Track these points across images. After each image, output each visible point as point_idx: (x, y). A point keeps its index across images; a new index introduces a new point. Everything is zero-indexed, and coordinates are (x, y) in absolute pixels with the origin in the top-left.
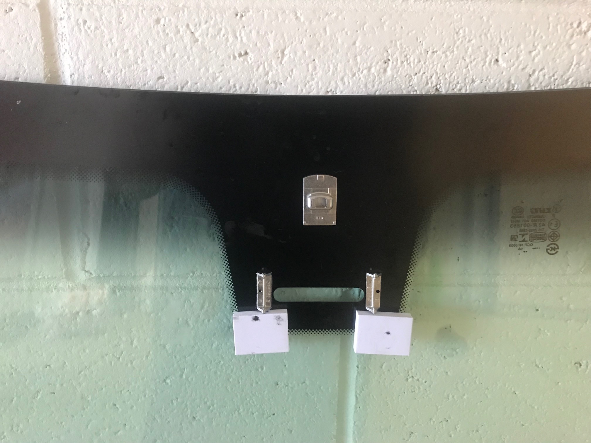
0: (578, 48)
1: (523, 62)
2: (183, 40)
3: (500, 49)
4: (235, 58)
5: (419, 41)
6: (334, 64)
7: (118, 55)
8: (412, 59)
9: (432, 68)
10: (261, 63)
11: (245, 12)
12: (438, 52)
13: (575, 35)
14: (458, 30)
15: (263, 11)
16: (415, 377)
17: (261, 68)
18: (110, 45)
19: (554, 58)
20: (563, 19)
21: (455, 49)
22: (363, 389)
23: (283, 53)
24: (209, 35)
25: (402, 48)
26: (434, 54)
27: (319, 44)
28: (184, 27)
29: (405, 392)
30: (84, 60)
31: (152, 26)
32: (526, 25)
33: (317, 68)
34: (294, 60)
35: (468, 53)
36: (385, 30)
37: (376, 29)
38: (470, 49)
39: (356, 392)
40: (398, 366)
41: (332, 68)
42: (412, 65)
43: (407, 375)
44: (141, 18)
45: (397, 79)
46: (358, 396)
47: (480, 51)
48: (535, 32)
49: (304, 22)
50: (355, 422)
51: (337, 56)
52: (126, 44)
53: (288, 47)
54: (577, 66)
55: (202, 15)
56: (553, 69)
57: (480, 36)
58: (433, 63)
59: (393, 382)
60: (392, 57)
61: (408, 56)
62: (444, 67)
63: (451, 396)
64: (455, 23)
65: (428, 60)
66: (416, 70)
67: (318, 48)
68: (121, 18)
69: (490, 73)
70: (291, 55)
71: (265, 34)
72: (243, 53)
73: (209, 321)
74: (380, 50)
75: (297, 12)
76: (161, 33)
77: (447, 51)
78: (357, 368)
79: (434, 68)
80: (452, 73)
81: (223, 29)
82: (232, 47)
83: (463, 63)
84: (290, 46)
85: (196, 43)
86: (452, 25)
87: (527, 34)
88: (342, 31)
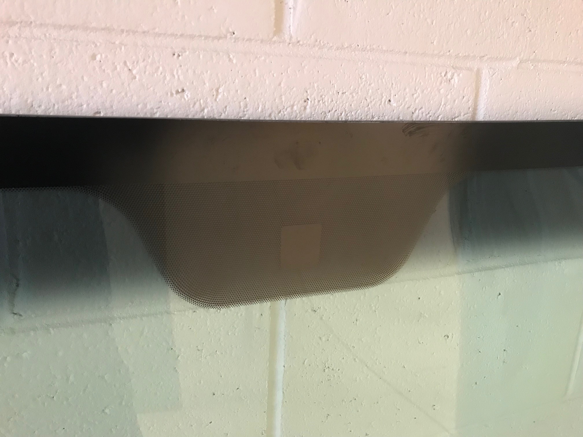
0: (445, 92)
1: (408, 102)
2: (120, 77)
3: (392, 92)
4: (172, 94)
5: (332, 83)
6: (263, 102)
7: (50, 90)
8: (326, 99)
9: (342, 106)
10: (197, 100)
11: (181, 52)
12: (347, 93)
13: (443, 82)
14: (361, 75)
15: (199, 52)
16: (330, 368)
17: (198, 104)
18: (40, 79)
19: (429, 100)
20: (435, 69)
21: (359, 91)
22: (289, 385)
23: (217, 90)
24: (147, 73)
25: (318, 89)
26: (344, 95)
27: (250, 84)
28: (121, 64)
29: (323, 382)
30: (11, 94)
31: (88, 62)
32: (410, 73)
33: (248, 105)
34: (228, 98)
35: (369, 94)
36: (305, 73)
37: (297, 72)
38: (370, 91)
39: (283, 389)
40: (317, 360)
41: (261, 106)
42: (326, 104)
43: (325, 367)
44: (75, 53)
45: (315, 115)
46: (284, 392)
47: (378, 93)
48: (416, 79)
49: (236, 63)
50: (282, 416)
51: (265, 95)
52: (59, 79)
53: (222, 85)
54: (444, 106)
55: (139, 54)
56: (428, 108)
57: (378, 81)
58: (343, 102)
59: (313, 375)
60: (310, 96)
61: (323, 96)
62: (351, 105)
63: (358, 378)
64: (359, 69)
65: (339, 100)
66: (330, 108)
67: (249, 88)
68: (53, 52)
69: (385, 110)
70: (225, 94)
71: (201, 74)
72: (180, 90)
73: (148, 346)
74: (301, 91)
75: (230, 54)
76: (97, 69)
77: (353, 93)
78: (283, 367)
79: (343, 106)
80: (357, 111)
81: (161, 68)
82: (170, 85)
83: (365, 102)
84: (224, 85)
85: (134, 80)
86: (357, 71)
87: (411, 80)
88: (269, 73)
